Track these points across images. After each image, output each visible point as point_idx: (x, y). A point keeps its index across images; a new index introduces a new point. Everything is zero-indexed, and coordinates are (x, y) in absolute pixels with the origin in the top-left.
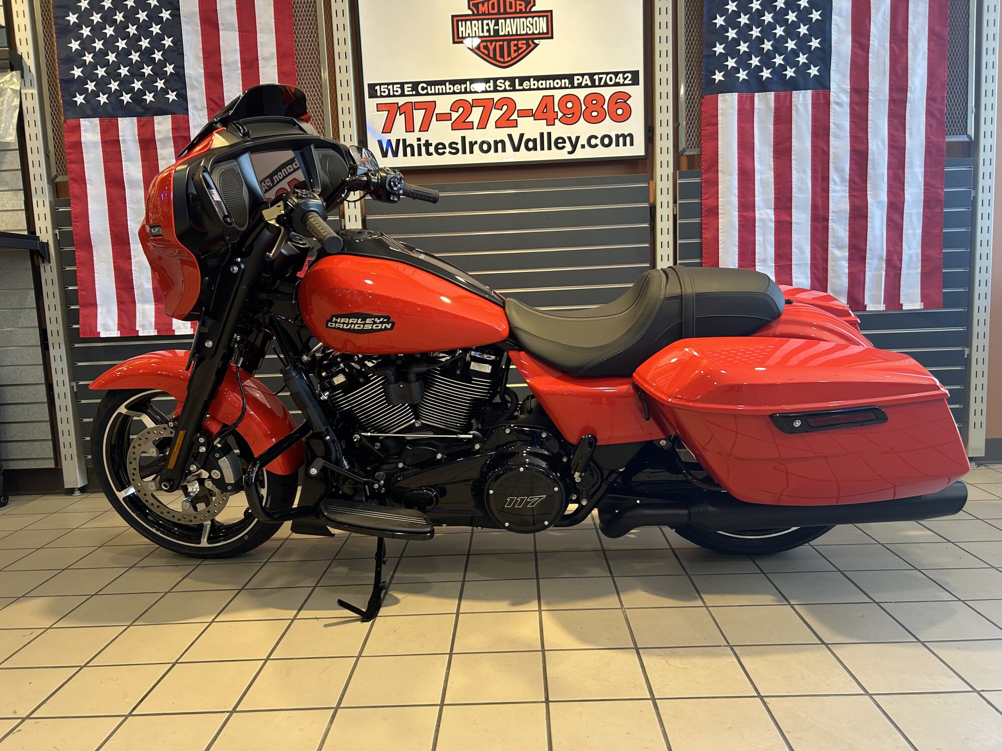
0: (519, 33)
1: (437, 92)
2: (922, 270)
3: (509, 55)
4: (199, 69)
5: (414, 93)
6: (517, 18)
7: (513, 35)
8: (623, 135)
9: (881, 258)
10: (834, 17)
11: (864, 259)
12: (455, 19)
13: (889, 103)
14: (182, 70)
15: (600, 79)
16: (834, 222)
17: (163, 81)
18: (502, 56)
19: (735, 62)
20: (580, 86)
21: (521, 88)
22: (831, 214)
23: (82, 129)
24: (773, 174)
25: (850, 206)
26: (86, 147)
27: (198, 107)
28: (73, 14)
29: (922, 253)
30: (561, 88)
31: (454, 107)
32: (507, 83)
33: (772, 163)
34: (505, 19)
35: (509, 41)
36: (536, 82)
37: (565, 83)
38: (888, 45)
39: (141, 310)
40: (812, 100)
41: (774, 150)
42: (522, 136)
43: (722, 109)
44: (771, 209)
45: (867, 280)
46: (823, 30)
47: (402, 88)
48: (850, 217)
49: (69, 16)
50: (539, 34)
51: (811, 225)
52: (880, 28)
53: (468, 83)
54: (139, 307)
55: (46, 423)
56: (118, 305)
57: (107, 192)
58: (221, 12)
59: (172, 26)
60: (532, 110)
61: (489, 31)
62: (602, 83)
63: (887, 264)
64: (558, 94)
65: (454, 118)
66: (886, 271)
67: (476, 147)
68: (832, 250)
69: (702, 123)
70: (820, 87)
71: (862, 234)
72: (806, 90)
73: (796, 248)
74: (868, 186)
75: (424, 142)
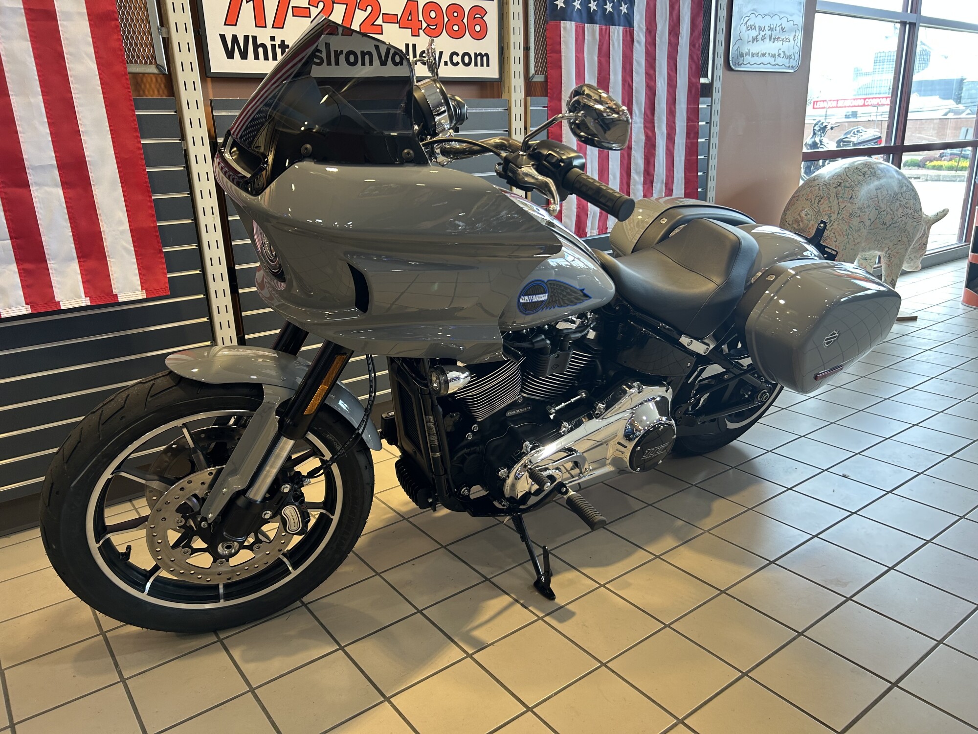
2: (685, 191)
8: (480, 54)
9: (661, 181)
11: (652, 183)
16: (635, 151)
22: (633, 143)
25: (645, 136)
29: (685, 177)
31: (314, 1)
40: (623, 35)
43: (564, 37)
48: (645, 147)
60: (397, 15)
63: (666, 187)
65: (313, 15)
67: (342, 58)
68: (633, 175)
69: (548, 49)
70: (627, 25)
71: (652, 161)
72: (619, 26)
73: (611, 174)
74: (655, 118)
75: (280, 44)
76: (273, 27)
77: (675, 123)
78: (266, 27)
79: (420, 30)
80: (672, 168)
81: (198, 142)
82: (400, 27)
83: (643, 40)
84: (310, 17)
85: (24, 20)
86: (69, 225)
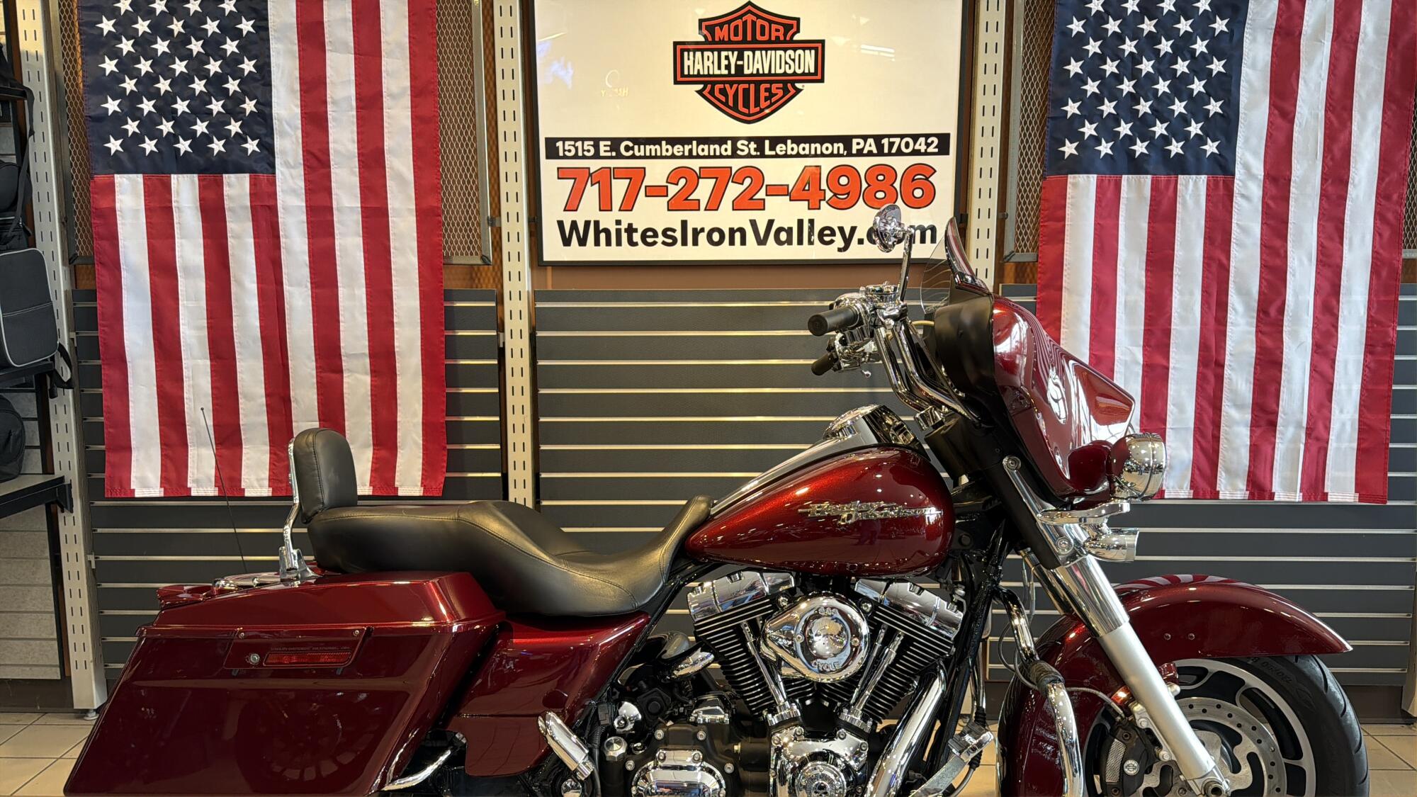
0: (773, 72)
1: (648, 154)
2: (1359, 445)
3: (757, 104)
4: (293, 106)
5: (614, 154)
6: (771, 49)
7: (764, 75)
8: (921, 227)
9: (1299, 425)
10: (1244, 69)
11: (1273, 425)
12: (679, 47)
13: (1321, 200)
14: (269, 109)
15: (891, 145)
16: (1232, 369)
17: (240, 122)
18: (746, 105)
19: (1095, 129)
20: (860, 153)
21: (773, 153)
22: (1228, 357)
23: (117, 189)
24: (1143, 294)
25: (1257, 347)
26: (123, 218)
27: (289, 163)
28: (109, 19)
29: (1360, 421)
30: (832, 155)
31: (673, 177)
32: (753, 146)
33: (1144, 279)
34: (753, 50)
35: (758, 84)
36: (795, 146)
37: (839, 148)
38: (1322, 114)
39: (196, 456)
40: (1207, 189)
41: (1148, 261)
42: (771, 223)
43: (1072, 197)
44: (1139, 346)
45: (1276, 456)
46: (1226, 87)
47: (596, 147)
48: (1256, 364)
49: (102, 22)
50: (804, 74)
51: (1199, 372)
52: (1313, 88)
53: (695, 143)
54: (192, 452)
55: (48, 615)
56: (162, 449)
57: (151, 283)
58: (329, 26)
59: (256, 43)
60: (788, 186)
61: (728, 67)
62: (894, 150)
63: (1308, 435)
64: (827, 165)
65: (671, 194)
66: (1306, 444)
67: (702, 237)
68: (1228, 410)
69: (1042, 216)
70: (1220, 171)
71: (1273, 389)
72: (1198, 173)
73: (1174, 405)
74: (1285, 318)
75: (626, 227)
76: (620, 210)
77: (1335, 326)
78: (611, 210)
79: (822, 202)
80: (1328, 403)
81: (516, 334)
82: (790, 200)
83: (1256, 191)
84: (667, 196)
85: (358, 217)
86: (370, 412)
